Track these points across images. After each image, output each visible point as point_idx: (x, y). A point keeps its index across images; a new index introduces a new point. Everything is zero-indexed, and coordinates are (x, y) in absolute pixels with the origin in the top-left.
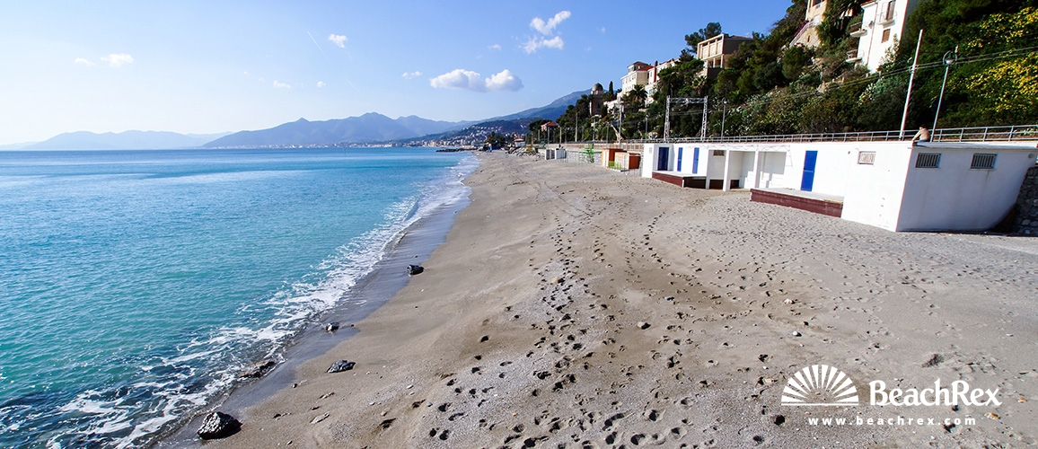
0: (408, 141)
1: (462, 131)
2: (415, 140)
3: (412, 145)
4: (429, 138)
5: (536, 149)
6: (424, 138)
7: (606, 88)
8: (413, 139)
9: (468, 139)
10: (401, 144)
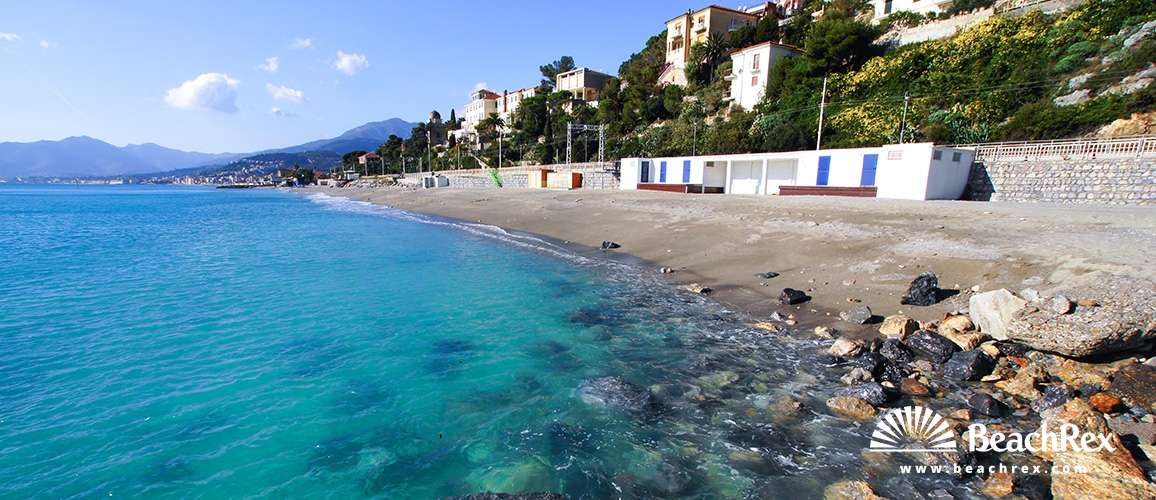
0: (148, 177)
1: (230, 165)
2: (160, 174)
3: (156, 182)
4: (182, 173)
5: (395, 179)
6: (171, 173)
7: (446, 118)
8: (154, 175)
9: (239, 176)
10: (140, 179)
